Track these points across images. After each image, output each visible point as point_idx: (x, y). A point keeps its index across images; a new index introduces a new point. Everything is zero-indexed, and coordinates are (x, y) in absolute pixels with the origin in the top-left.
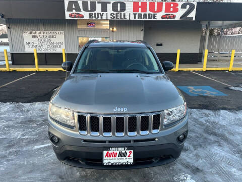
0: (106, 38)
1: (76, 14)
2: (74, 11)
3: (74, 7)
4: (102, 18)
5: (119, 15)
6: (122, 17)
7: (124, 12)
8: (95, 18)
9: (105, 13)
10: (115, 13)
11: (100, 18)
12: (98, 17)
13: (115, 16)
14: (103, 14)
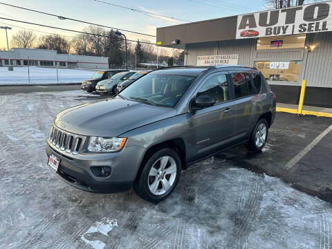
0: (296, 61)
1: (249, 31)
2: (247, 28)
3: (248, 22)
4: (284, 32)
5: (314, 25)
6: (320, 27)
7: (325, 20)
8: (274, 33)
9: (290, 26)
10: (307, 23)
11: (281, 34)
12: (279, 33)
13: (307, 27)
14: (287, 27)
